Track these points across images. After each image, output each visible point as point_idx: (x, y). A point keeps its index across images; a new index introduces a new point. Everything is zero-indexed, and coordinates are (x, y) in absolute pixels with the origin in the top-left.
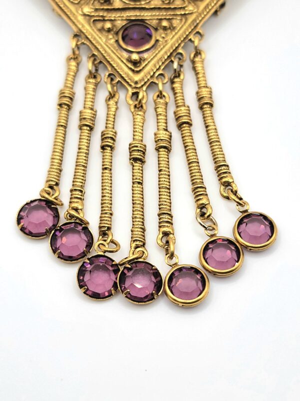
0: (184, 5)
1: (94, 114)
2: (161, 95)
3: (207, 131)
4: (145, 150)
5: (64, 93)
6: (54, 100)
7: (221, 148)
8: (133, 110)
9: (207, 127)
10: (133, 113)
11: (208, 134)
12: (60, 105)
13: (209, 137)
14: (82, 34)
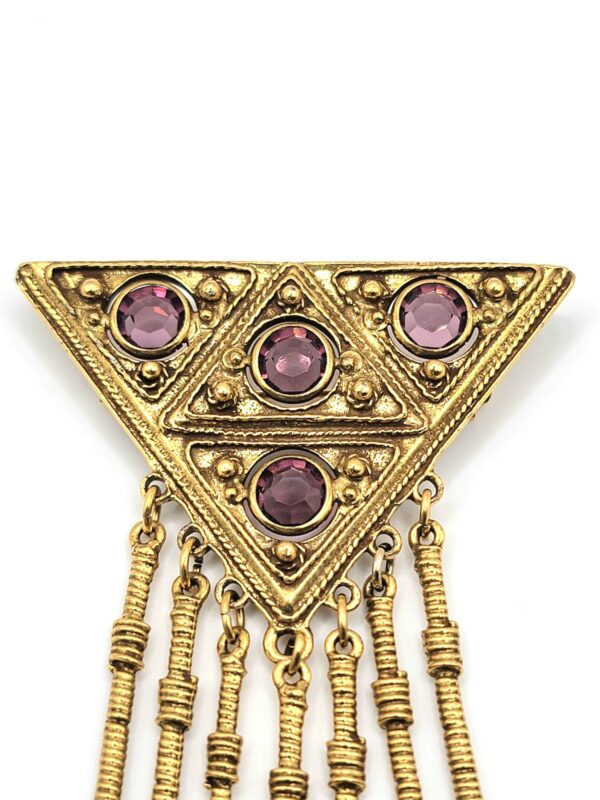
0: (400, 416)
1: (190, 690)
2: (344, 640)
3: (447, 738)
4: (306, 788)
5: (123, 632)
6: (101, 650)
7: (477, 788)
8: (279, 680)
9: (447, 727)
10: (279, 689)
11: (449, 747)
12: (115, 663)
13: (450, 755)
14: (166, 476)
